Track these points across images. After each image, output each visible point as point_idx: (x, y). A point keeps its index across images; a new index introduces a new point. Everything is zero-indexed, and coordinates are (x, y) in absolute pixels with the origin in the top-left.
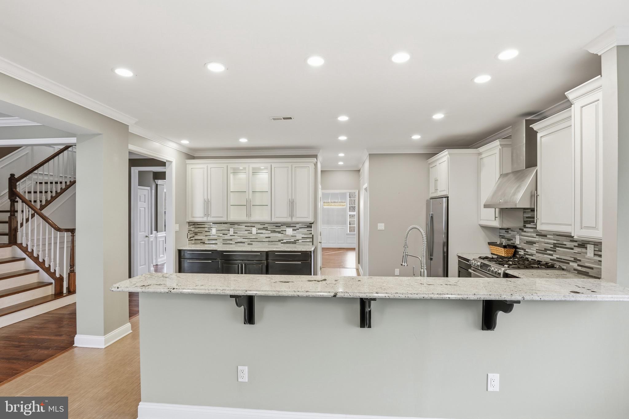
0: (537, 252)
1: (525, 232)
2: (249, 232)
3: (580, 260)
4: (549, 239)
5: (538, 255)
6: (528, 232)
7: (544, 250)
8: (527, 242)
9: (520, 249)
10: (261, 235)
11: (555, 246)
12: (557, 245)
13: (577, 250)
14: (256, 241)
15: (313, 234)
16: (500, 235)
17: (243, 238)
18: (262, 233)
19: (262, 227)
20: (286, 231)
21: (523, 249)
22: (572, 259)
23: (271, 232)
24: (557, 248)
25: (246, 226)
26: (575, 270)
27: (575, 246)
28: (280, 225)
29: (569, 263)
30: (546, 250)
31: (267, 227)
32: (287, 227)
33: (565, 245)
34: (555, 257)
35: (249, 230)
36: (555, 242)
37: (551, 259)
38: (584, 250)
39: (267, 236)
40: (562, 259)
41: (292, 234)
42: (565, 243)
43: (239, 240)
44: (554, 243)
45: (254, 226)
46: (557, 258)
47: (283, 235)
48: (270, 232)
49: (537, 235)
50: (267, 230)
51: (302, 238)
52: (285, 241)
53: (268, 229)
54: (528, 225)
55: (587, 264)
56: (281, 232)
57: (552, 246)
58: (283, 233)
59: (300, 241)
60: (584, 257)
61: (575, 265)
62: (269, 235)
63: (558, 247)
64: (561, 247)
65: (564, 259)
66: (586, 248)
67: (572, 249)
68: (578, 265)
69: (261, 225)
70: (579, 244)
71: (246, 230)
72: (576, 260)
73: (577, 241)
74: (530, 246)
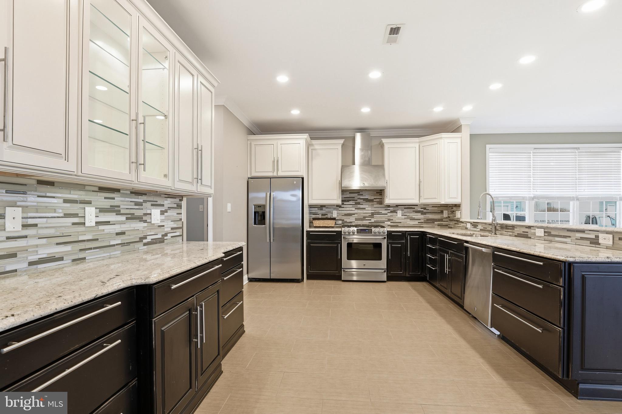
1: (343, 207)
2: (76, 220)
3: (392, 220)
4: (368, 210)
5: (356, 221)
6: (346, 208)
7: (363, 217)
8: (345, 214)
9: (338, 220)
10: (107, 228)
11: (373, 215)
12: (374, 213)
13: (389, 214)
14: (95, 248)
15: (182, 221)
16: (310, 213)
17: (58, 244)
18: (107, 223)
19: (107, 204)
20: (151, 214)
21: (340, 220)
22: (387, 220)
23: (127, 219)
24: (374, 215)
25: (66, 201)
26: (388, 225)
27: (388, 212)
28: (142, 201)
29: (384, 223)
30: (364, 217)
31: (119, 207)
32: (152, 205)
33: (381, 212)
34: (373, 220)
35: (75, 215)
36: (373, 212)
37: (369, 223)
38: (395, 214)
39: (118, 228)
40: (379, 221)
41: (159, 222)
42: (380, 211)
43: (43, 253)
45: (89, 203)
46: (374, 221)
47: (145, 224)
48: (123, 218)
49: (355, 209)
50: (118, 213)
51: (172, 229)
52: (149, 239)
53: (122, 211)
54: (345, 203)
55: (397, 221)
56: (145, 218)
57: (371, 214)
58: (145, 221)
59: (170, 235)
60: (395, 218)
61: (389, 223)
62: (123, 226)
63: (376, 214)
64: (378, 214)
65: (380, 221)
66: (397, 213)
67: (387, 214)
68: (391, 223)
69: (105, 198)
70: (391, 211)
71: (67, 216)
72: (389, 220)
73: (390, 210)
74: (348, 217)
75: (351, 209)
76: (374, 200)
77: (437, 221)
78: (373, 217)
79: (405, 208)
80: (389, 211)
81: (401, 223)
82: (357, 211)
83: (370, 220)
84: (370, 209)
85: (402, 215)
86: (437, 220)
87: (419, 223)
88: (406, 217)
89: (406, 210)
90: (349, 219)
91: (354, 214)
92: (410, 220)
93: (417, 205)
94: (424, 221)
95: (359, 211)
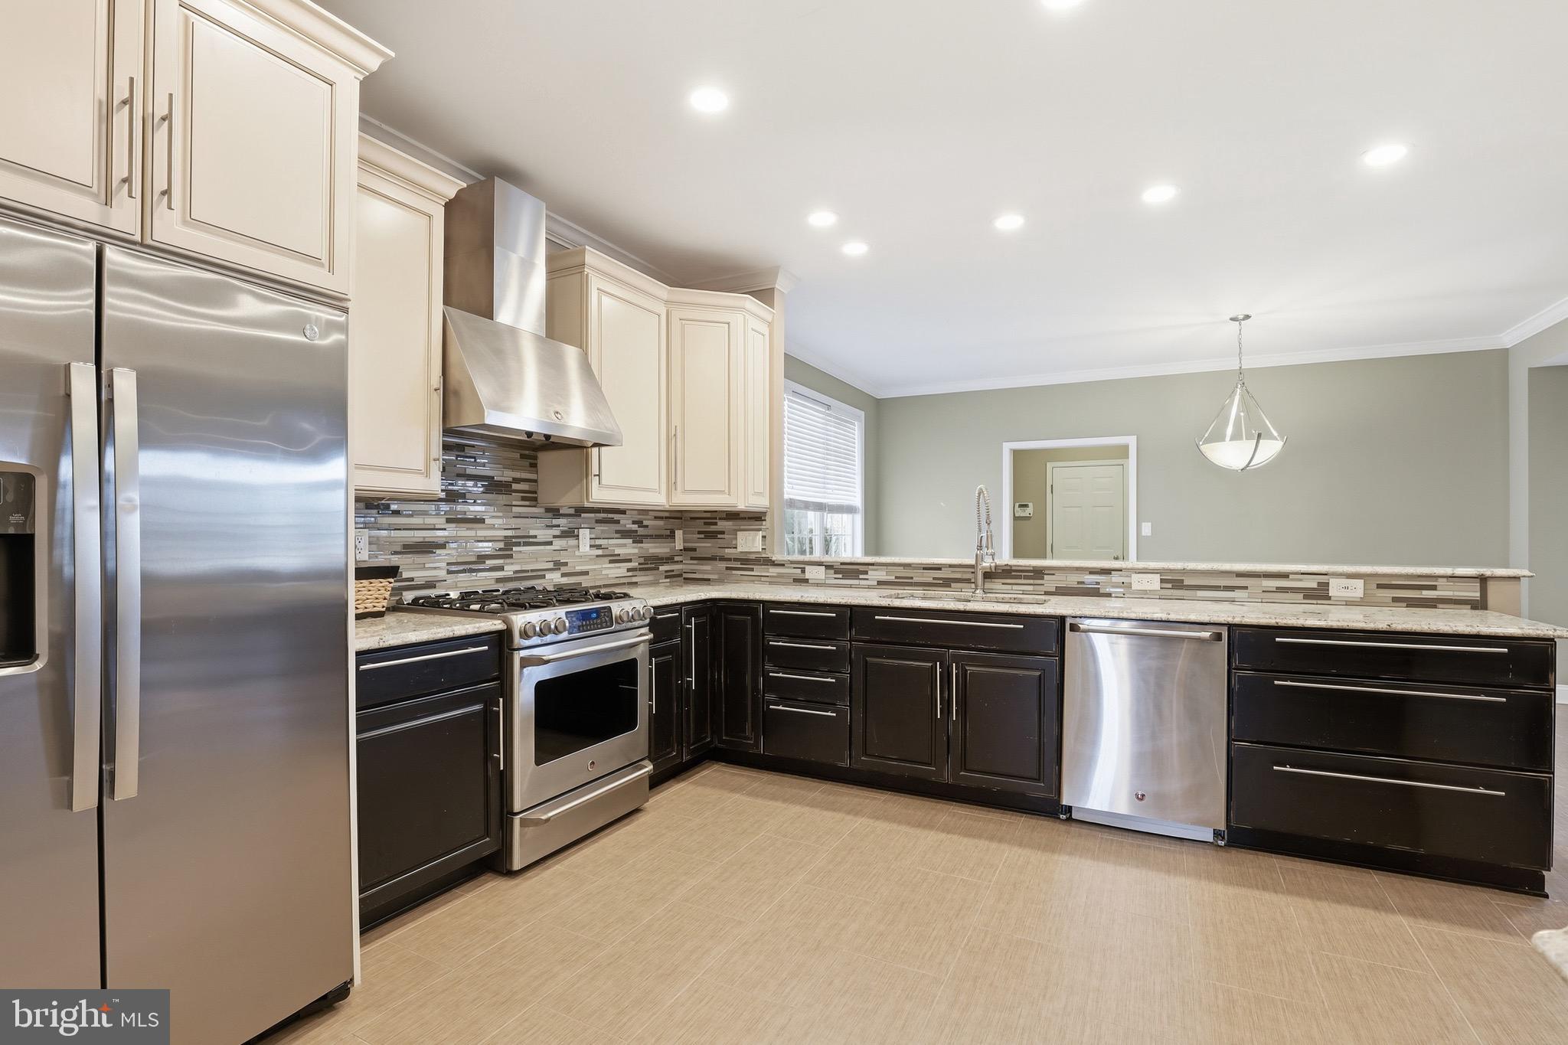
0: (449, 572)
1: (397, 513)
3: (566, 564)
4: (492, 527)
7: (474, 559)
8: (405, 546)
11: (509, 543)
12: (514, 541)
13: (558, 544)
22: (551, 565)
24: (514, 549)
27: (555, 537)
29: (544, 577)
30: (482, 558)
33: (535, 537)
34: (509, 570)
36: (509, 533)
37: (499, 580)
38: (572, 542)
40: (528, 571)
42: (532, 533)
44: (505, 537)
49: (449, 521)
55: (579, 568)
57: (501, 545)
60: (574, 556)
63: (518, 544)
65: (532, 571)
66: (577, 537)
67: (550, 543)
68: (563, 575)
70: (563, 532)
72: (558, 565)
73: (559, 526)
74: (419, 559)
75: (429, 521)
76: (515, 486)
77: (663, 564)
78: (511, 556)
79: (598, 521)
80: (556, 532)
81: (586, 573)
82: (451, 531)
83: (501, 568)
84: (500, 521)
85: (591, 546)
86: (662, 559)
87: (629, 570)
88: (600, 552)
89: (600, 528)
90: (424, 568)
91: (443, 546)
92: (611, 562)
93: (623, 512)
94: (639, 564)
95: (463, 532)
